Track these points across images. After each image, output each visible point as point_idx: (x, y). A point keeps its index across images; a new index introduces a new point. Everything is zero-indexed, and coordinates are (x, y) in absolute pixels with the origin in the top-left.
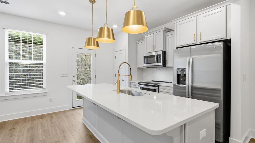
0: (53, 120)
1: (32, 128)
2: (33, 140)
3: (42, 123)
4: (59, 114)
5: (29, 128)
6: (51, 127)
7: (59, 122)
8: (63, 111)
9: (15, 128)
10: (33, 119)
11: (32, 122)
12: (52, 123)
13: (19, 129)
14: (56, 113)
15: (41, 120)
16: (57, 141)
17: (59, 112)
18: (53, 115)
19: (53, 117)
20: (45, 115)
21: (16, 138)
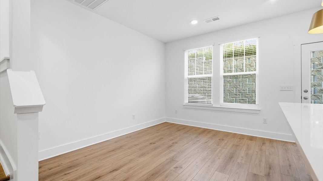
0: (264, 147)
1: (237, 146)
2: (232, 157)
3: (248, 146)
4: (275, 143)
5: (234, 145)
6: (257, 154)
7: (269, 153)
8: (284, 142)
9: (223, 140)
10: (242, 137)
11: (240, 140)
12: (261, 150)
13: (226, 142)
14: (271, 141)
15: (250, 142)
16: (255, 175)
17: (276, 141)
18: (266, 141)
19: (265, 143)
20: (256, 137)
21: (220, 149)
